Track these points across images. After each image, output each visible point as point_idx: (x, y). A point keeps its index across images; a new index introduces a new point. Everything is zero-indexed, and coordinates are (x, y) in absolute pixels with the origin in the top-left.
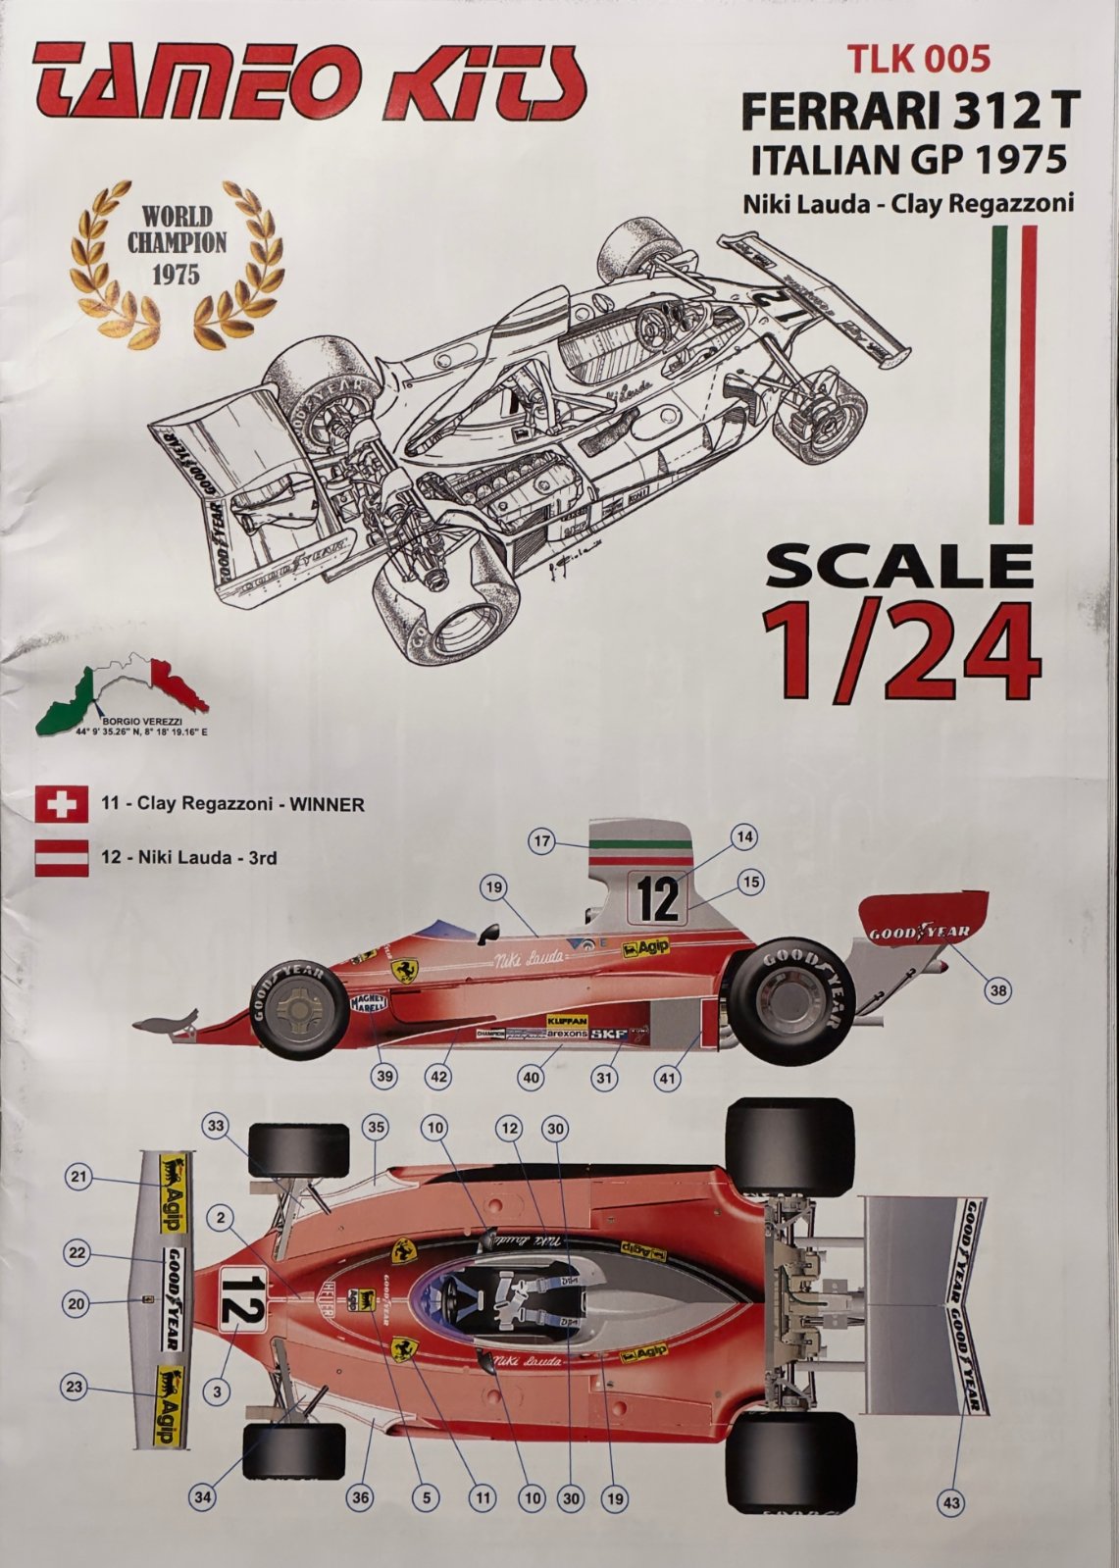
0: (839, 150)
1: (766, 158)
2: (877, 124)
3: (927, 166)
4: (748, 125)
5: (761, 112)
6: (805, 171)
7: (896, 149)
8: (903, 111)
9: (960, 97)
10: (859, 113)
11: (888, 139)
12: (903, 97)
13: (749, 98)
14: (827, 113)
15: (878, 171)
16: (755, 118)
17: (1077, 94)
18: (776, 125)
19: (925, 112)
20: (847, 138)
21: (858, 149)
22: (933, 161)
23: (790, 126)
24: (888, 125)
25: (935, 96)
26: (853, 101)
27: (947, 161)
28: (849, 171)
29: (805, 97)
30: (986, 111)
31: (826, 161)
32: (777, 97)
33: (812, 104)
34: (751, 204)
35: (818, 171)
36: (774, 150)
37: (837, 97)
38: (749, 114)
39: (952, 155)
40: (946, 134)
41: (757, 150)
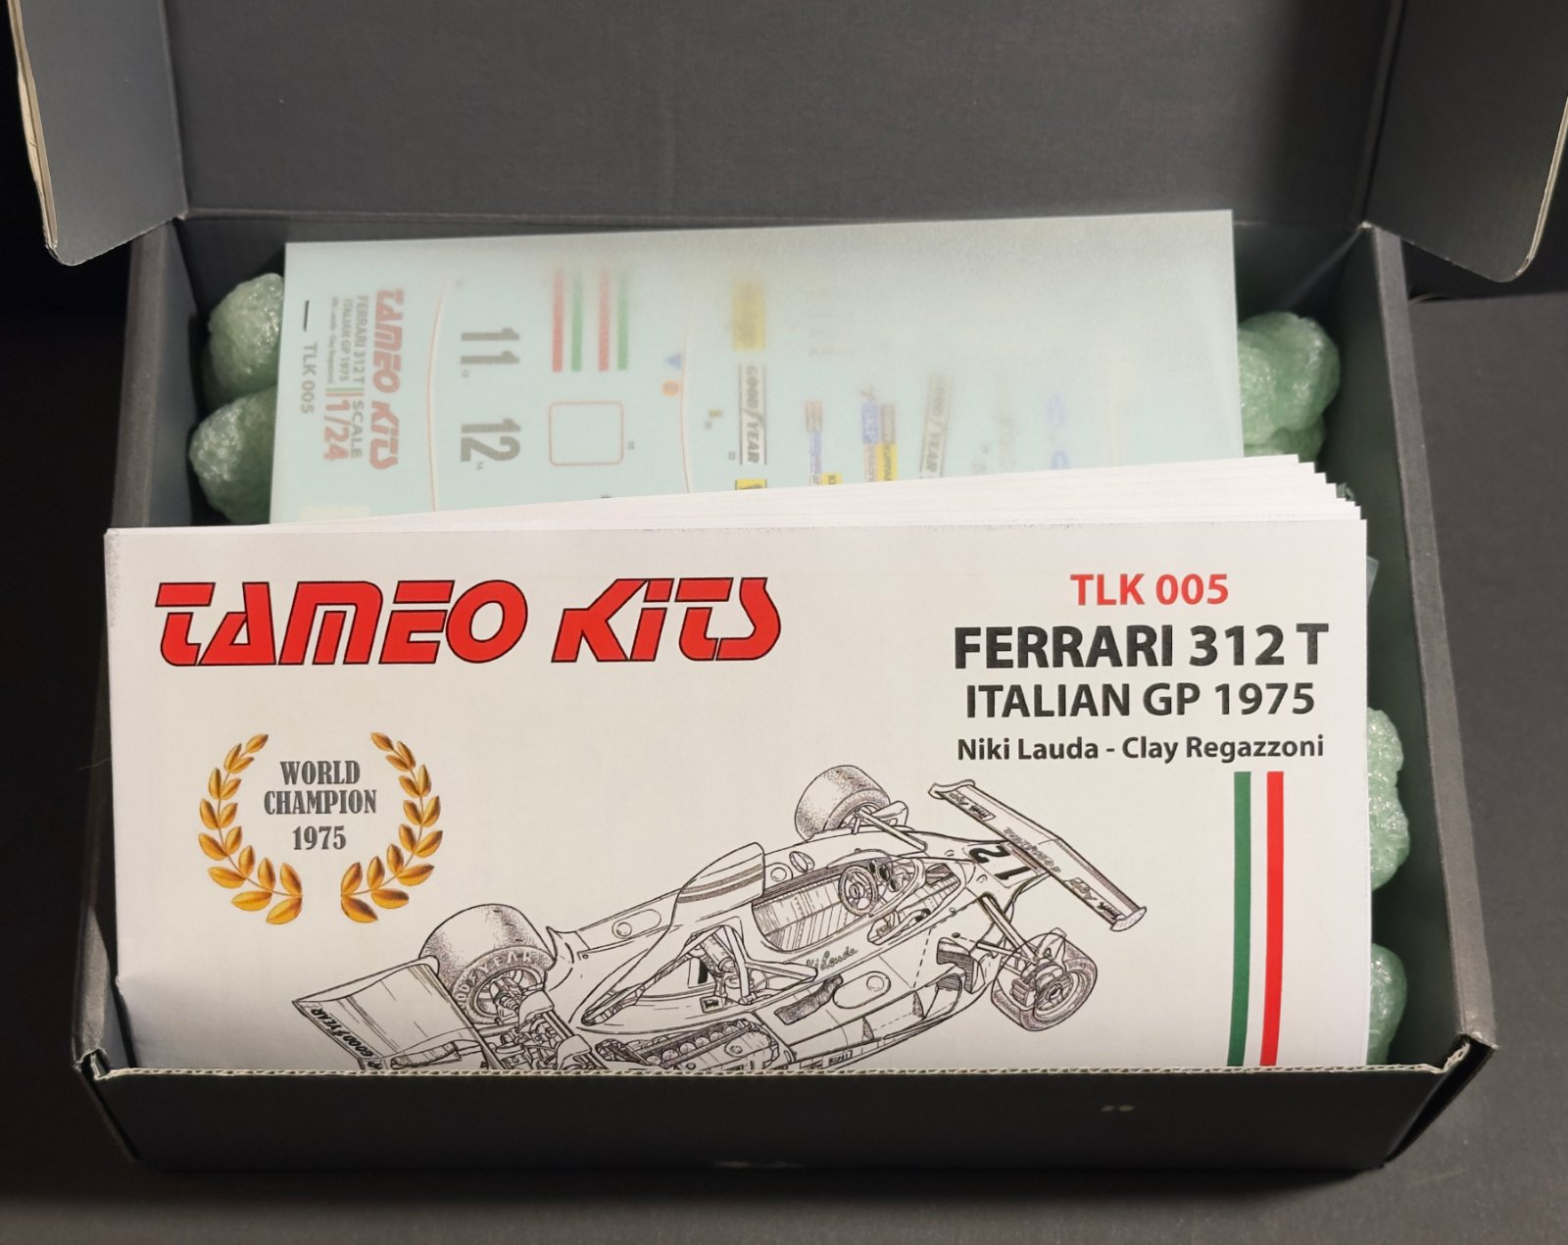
0: (1062, 689)
1: (981, 698)
2: (1104, 662)
3: (1161, 706)
4: (961, 663)
5: (976, 648)
6: (1026, 713)
7: (1126, 688)
8: (1133, 647)
9: (1196, 631)
10: (1085, 650)
11: (1118, 677)
12: (1133, 631)
13: (961, 633)
14: (1048, 649)
15: (1106, 712)
16: (969, 656)
17: (1324, 628)
18: (993, 662)
19: (1158, 648)
20: (1071, 676)
21: (1084, 689)
22: (1167, 701)
23: (1008, 664)
24: (1117, 662)
25: (1168, 631)
26: (1078, 637)
27: (1182, 701)
28: (1074, 713)
29: (1024, 632)
30: (1224, 646)
31: (1050, 702)
32: (993, 633)
33: (1032, 639)
34: (966, 749)
35: (1039, 712)
36: (991, 690)
37: (1059, 632)
38: (962, 650)
39: (1188, 694)
40: (1180, 671)
41: (971, 690)
